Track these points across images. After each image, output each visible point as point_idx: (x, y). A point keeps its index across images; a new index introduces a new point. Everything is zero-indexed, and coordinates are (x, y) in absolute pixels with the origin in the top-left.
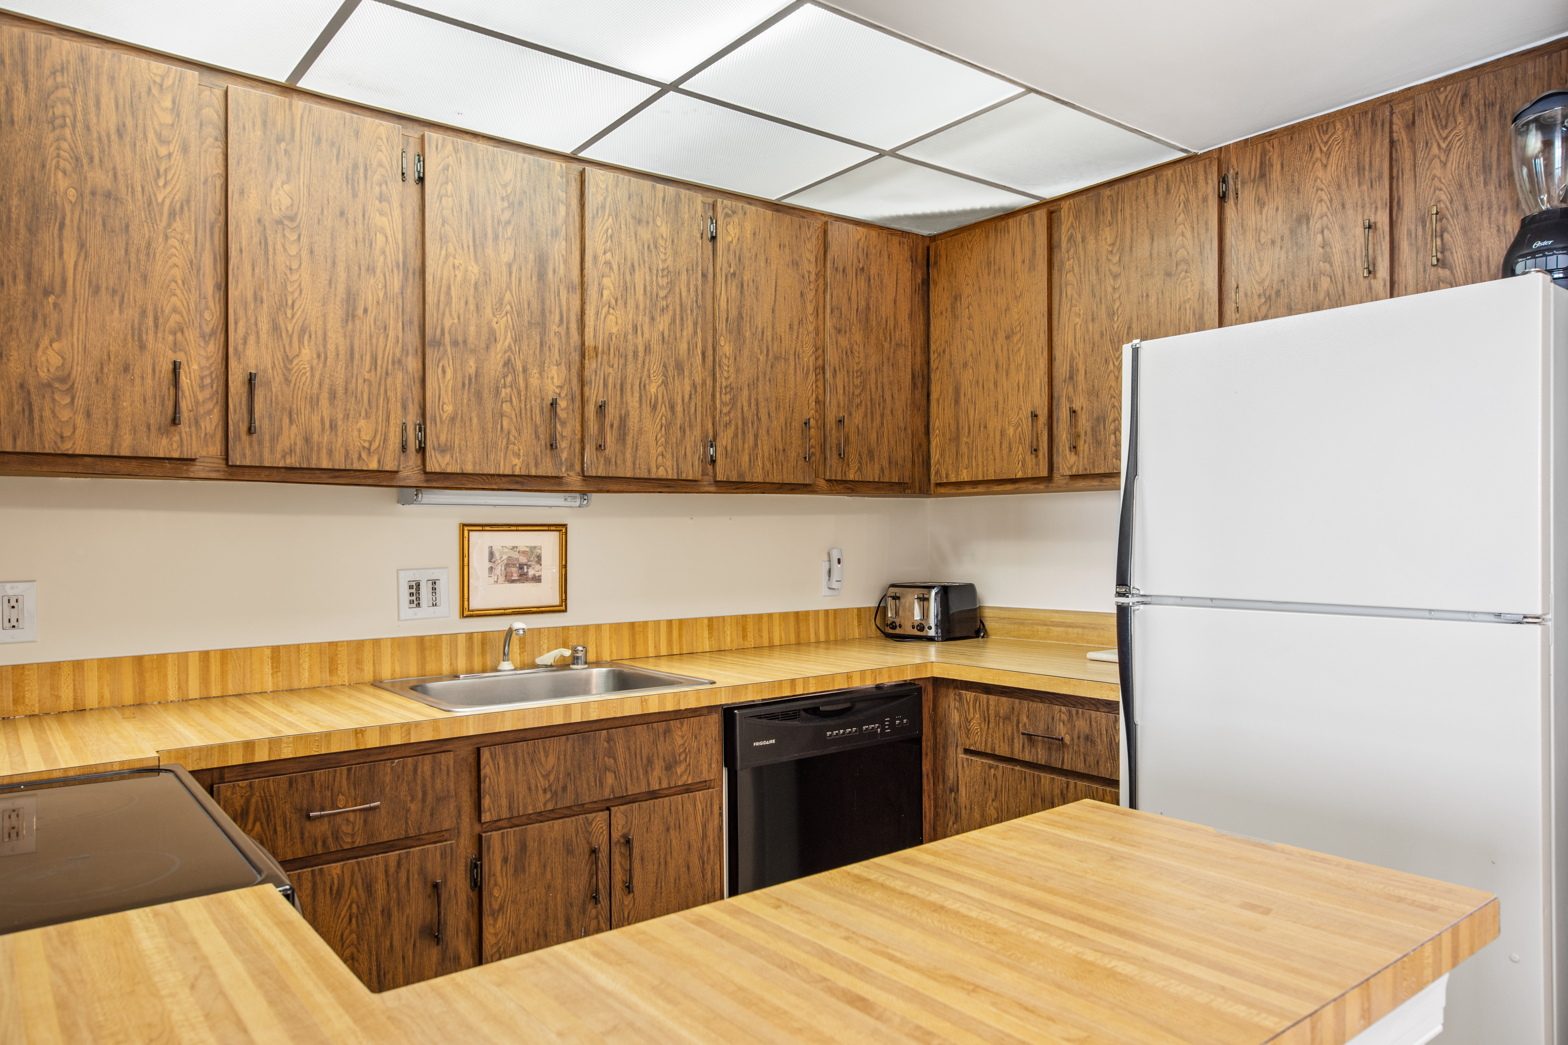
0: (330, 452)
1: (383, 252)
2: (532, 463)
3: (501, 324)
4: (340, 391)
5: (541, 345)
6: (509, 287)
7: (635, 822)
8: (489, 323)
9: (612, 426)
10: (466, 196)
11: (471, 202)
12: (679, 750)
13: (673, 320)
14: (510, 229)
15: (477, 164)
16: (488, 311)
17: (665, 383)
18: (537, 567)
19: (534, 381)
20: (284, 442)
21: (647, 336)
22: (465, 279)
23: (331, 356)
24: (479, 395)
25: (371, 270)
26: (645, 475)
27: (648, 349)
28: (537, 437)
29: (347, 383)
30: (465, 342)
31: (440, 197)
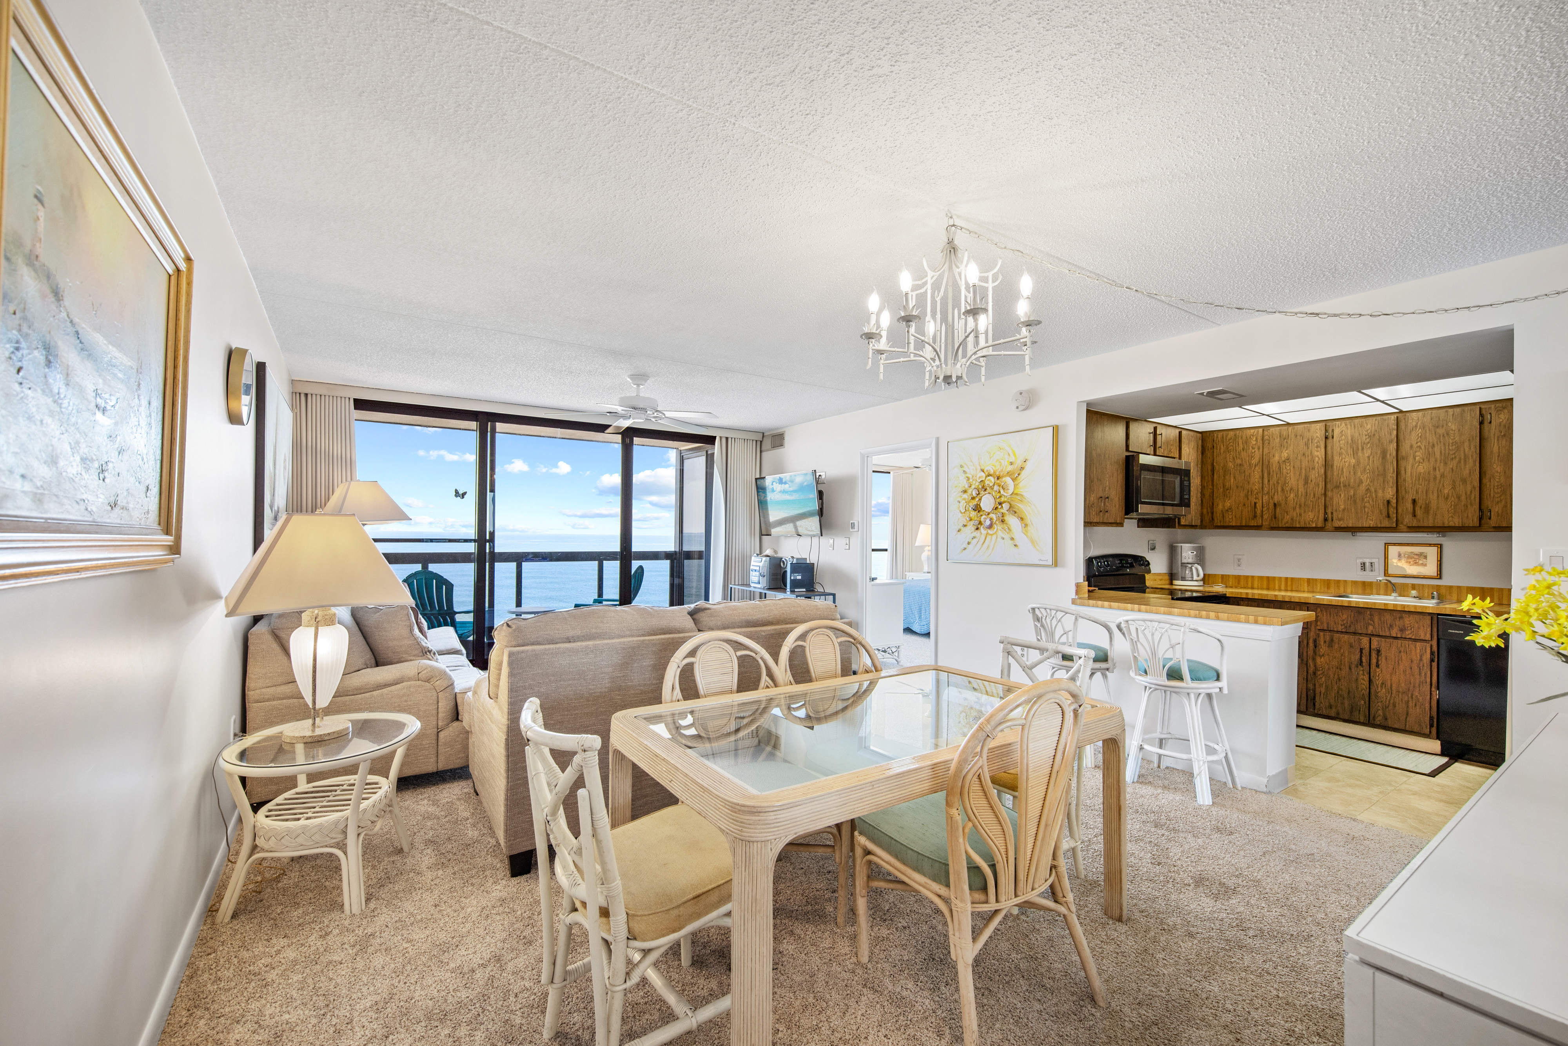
0: (1299, 522)
1: (1318, 463)
2: (1379, 523)
3: (1364, 477)
4: (1303, 505)
5: (1384, 482)
6: (1368, 464)
7: (1383, 645)
8: (1359, 477)
9: (1421, 507)
10: (1350, 438)
11: (1352, 440)
12: (1406, 626)
13: (1460, 462)
14: (1369, 445)
15: (1355, 427)
16: (1359, 473)
17: (1454, 488)
18: (1424, 560)
19: (1380, 494)
20: (1285, 520)
21: (1442, 470)
22: (1349, 465)
23: (1300, 495)
24: (1355, 502)
25: (1313, 469)
26: (1441, 525)
27: (1443, 475)
28: (1381, 514)
29: (1305, 502)
30: (1349, 485)
31: (1339, 441)
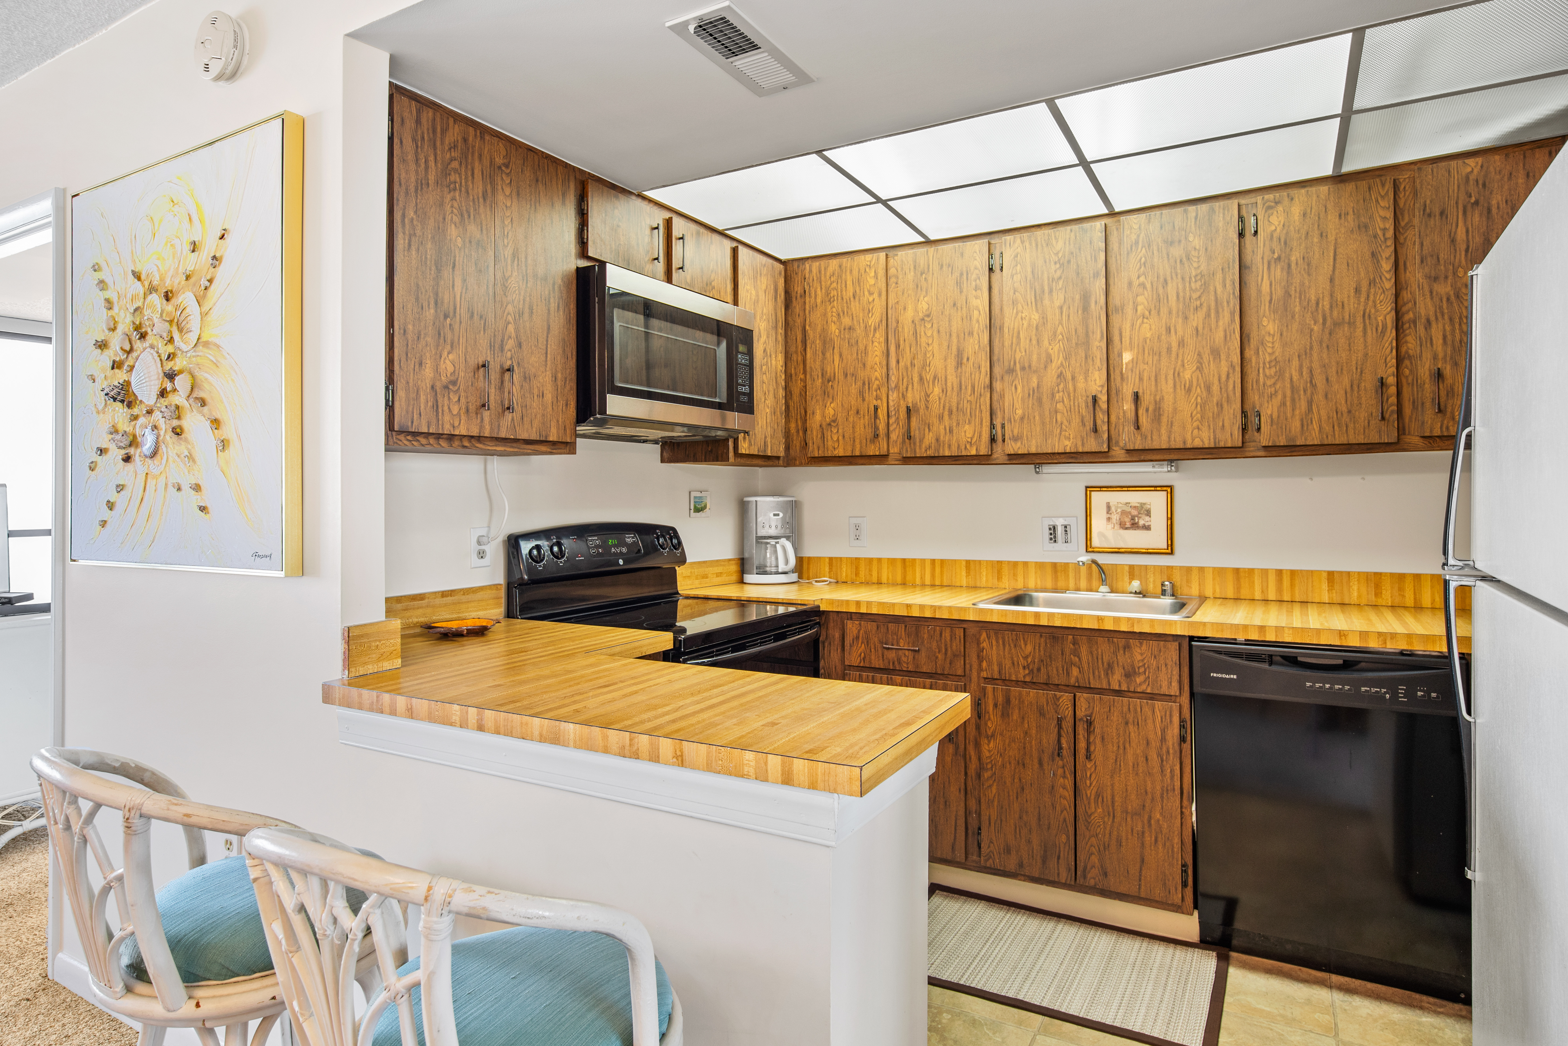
0: (949, 446)
1: (978, 321)
2: (1080, 443)
3: (1055, 350)
4: (954, 409)
5: (1086, 358)
6: (1061, 323)
7: (1097, 709)
8: (1047, 351)
9: (1147, 410)
10: (1029, 270)
11: (1033, 272)
12: (1137, 665)
13: (1208, 315)
14: (1061, 283)
15: (1037, 245)
16: (1046, 342)
17: (1200, 368)
18: (1147, 518)
19: (1081, 385)
20: (926, 442)
21: (1180, 333)
22: (1029, 325)
23: (949, 389)
24: (1040, 400)
25: (971, 334)
26: (1180, 445)
27: (1181, 343)
28: (1084, 425)
29: (958, 404)
30: (1030, 366)
31: (1012, 276)
